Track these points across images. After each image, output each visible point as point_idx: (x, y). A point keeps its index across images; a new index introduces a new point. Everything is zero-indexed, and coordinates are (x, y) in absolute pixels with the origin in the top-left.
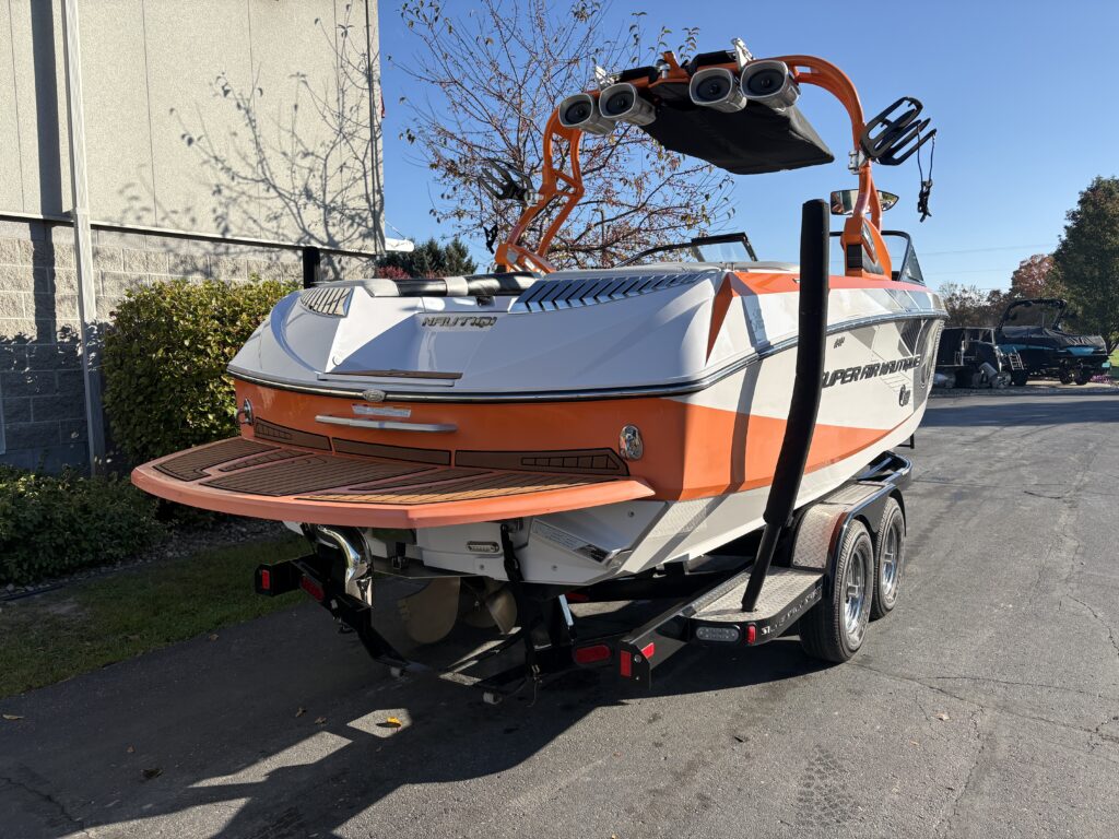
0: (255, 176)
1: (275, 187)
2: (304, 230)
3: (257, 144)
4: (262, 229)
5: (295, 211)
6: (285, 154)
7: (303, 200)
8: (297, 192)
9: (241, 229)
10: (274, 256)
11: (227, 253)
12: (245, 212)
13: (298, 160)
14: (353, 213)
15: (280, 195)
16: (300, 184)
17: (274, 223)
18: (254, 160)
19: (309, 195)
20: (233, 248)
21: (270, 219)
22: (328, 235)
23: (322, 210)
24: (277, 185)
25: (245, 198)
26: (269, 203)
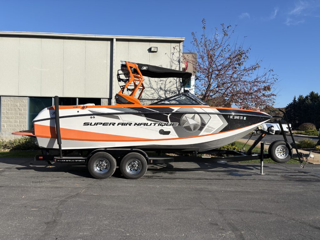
0: (148, 87)
1: (153, 88)
2: (159, 96)
3: (149, 80)
4: (149, 96)
5: (157, 92)
6: (156, 81)
7: (160, 90)
8: (158, 88)
9: (145, 97)
10: (153, 101)
11: (142, 101)
12: (146, 94)
13: (159, 82)
14: (173, 91)
15: (154, 89)
16: (159, 87)
17: (152, 95)
18: (148, 83)
19: (161, 88)
20: (143, 100)
21: (151, 94)
22: (166, 96)
23: (164, 92)
24: (153, 87)
25: (146, 91)
26: (151, 91)
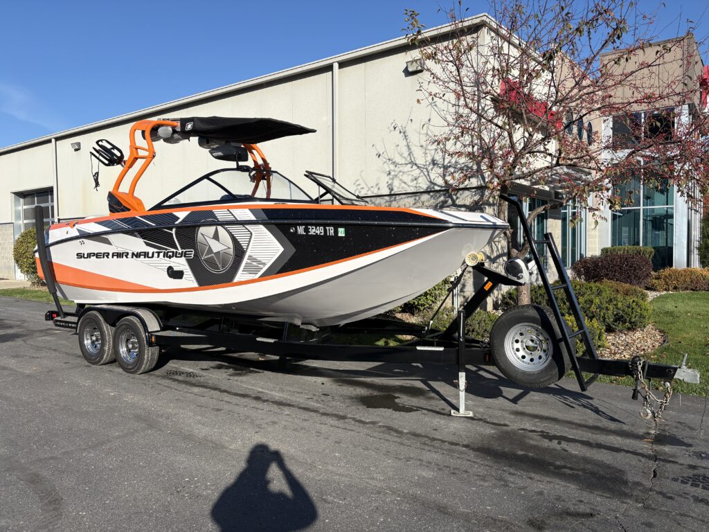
0: (407, 162)
1: (416, 164)
2: (431, 182)
3: (408, 146)
4: (409, 186)
5: (426, 173)
6: (422, 146)
7: (431, 166)
8: (428, 163)
9: (399, 188)
10: (417, 198)
11: (395, 200)
12: (401, 180)
13: (429, 147)
14: (463, 165)
15: (418, 167)
16: (429, 159)
17: (415, 182)
18: (406, 154)
19: (434, 163)
20: (398, 197)
21: (412, 181)
22: (446, 182)
23: (442, 169)
24: (417, 163)
25: (401, 174)
26: (412, 173)
